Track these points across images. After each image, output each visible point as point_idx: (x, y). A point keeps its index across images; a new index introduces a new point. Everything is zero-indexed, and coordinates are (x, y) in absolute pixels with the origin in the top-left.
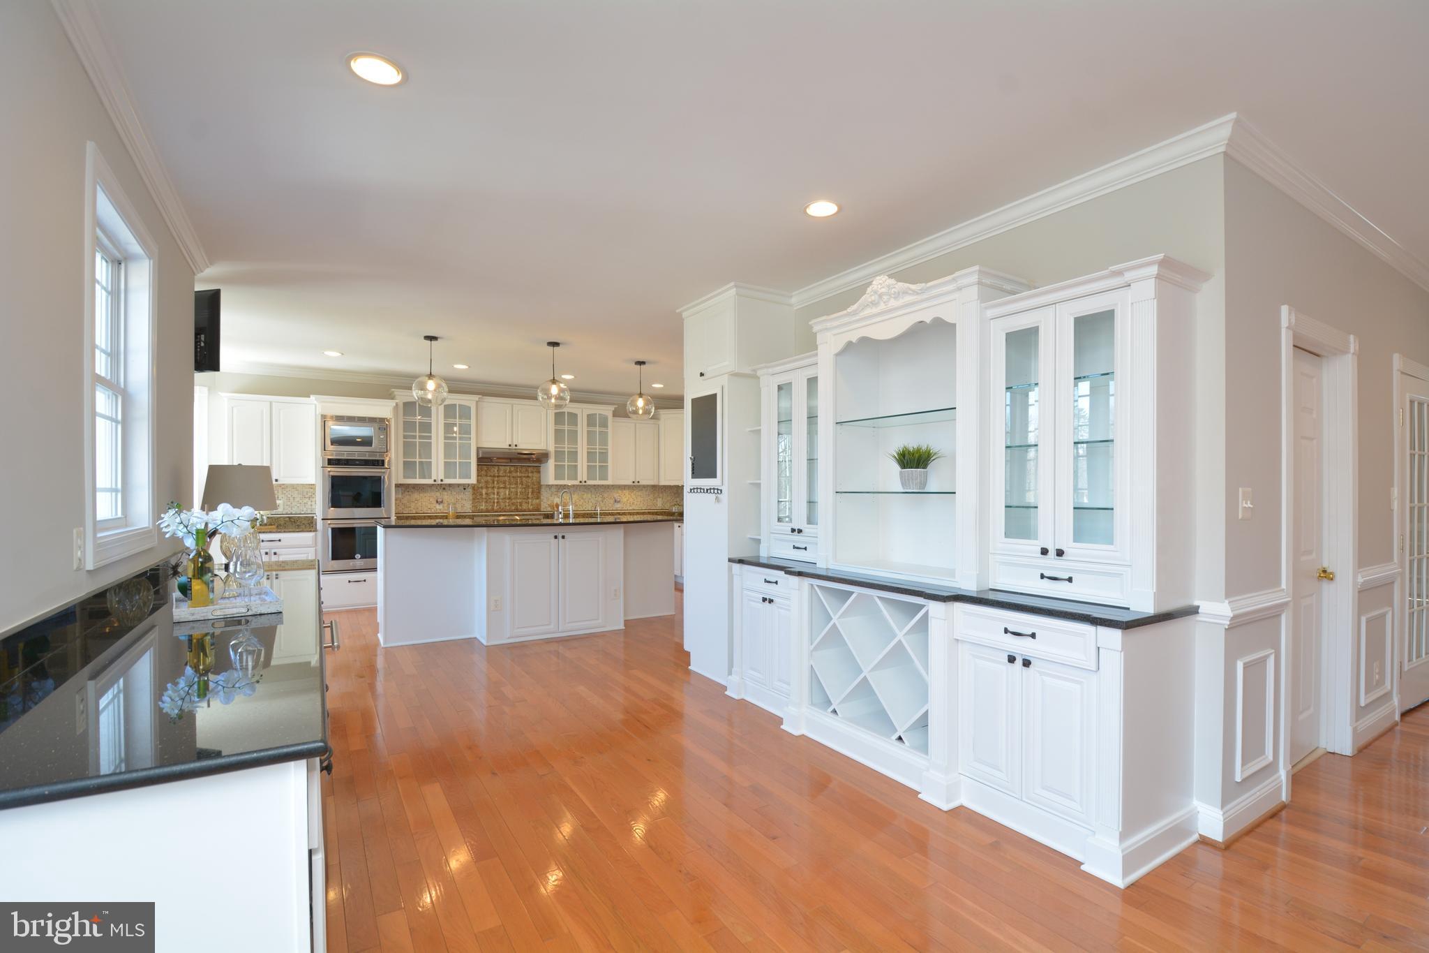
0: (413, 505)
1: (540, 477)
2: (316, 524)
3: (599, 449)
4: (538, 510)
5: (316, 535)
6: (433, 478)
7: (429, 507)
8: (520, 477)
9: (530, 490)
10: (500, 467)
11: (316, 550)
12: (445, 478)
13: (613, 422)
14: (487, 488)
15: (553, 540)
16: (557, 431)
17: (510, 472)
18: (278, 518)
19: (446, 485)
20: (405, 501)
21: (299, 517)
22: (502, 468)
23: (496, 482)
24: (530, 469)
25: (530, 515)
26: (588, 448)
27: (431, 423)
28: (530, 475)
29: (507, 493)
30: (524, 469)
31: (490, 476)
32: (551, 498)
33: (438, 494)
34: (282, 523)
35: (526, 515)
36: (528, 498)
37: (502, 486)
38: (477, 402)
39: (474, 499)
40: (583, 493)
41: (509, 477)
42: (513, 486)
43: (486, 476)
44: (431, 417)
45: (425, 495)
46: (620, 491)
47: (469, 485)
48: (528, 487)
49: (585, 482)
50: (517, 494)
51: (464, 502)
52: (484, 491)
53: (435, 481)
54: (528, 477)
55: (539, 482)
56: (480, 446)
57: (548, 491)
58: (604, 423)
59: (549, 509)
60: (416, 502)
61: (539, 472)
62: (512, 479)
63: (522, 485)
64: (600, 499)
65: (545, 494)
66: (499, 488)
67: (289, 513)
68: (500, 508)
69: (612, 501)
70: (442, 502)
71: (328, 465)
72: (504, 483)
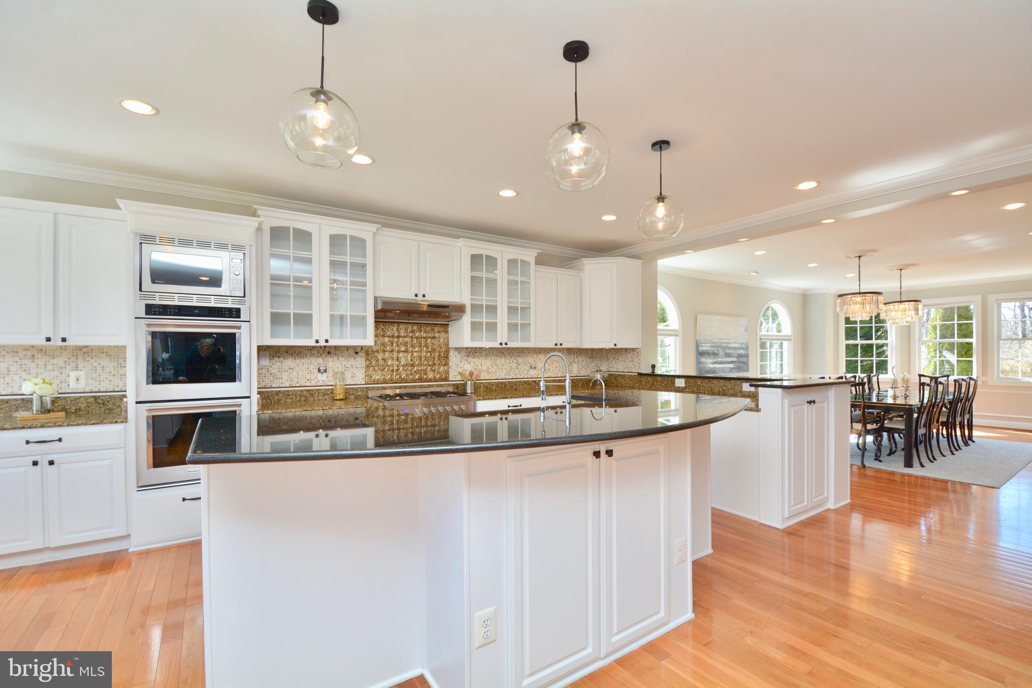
0: (285, 376)
1: (448, 338)
2: (126, 411)
3: (521, 303)
4: (446, 379)
5: (125, 426)
6: (315, 337)
7: (308, 378)
8: (426, 338)
9: (437, 354)
10: (401, 325)
11: (125, 451)
12: (331, 338)
13: (536, 271)
14: (384, 351)
15: (592, 459)
16: (473, 279)
17: (412, 332)
18: (76, 399)
19: (331, 347)
20: (274, 370)
21: (110, 397)
22: (402, 327)
23: (395, 344)
24: (436, 329)
25: (437, 386)
26: (509, 302)
27: (311, 258)
28: (437, 335)
29: (409, 358)
30: (429, 328)
31: (389, 336)
32: (461, 365)
33: (320, 360)
34: (83, 406)
35: (432, 386)
36: (434, 364)
37: (403, 349)
38: (375, 234)
39: (368, 367)
40: (496, 358)
41: (411, 337)
42: (417, 349)
43: (383, 336)
44: (311, 252)
45: (303, 361)
46: (535, 356)
47: (362, 348)
48: (434, 350)
49: (506, 344)
50: (421, 360)
51: (355, 370)
52: (380, 356)
53: (317, 341)
54: (434, 337)
55: (447, 344)
56: (378, 295)
57: (458, 355)
58: (525, 272)
59: (459, 378)
60: (290, 371)
61: (447, 332)
62: (415, 340)
63: (427, 347)
64: (515, 365)
65: (454, 358)
66: (399, 352)
67: (95, 390)
68: (400, 377)
69: (527, 367)
70: (325, 371)
71: (147, 314)
72: (405, 344)
